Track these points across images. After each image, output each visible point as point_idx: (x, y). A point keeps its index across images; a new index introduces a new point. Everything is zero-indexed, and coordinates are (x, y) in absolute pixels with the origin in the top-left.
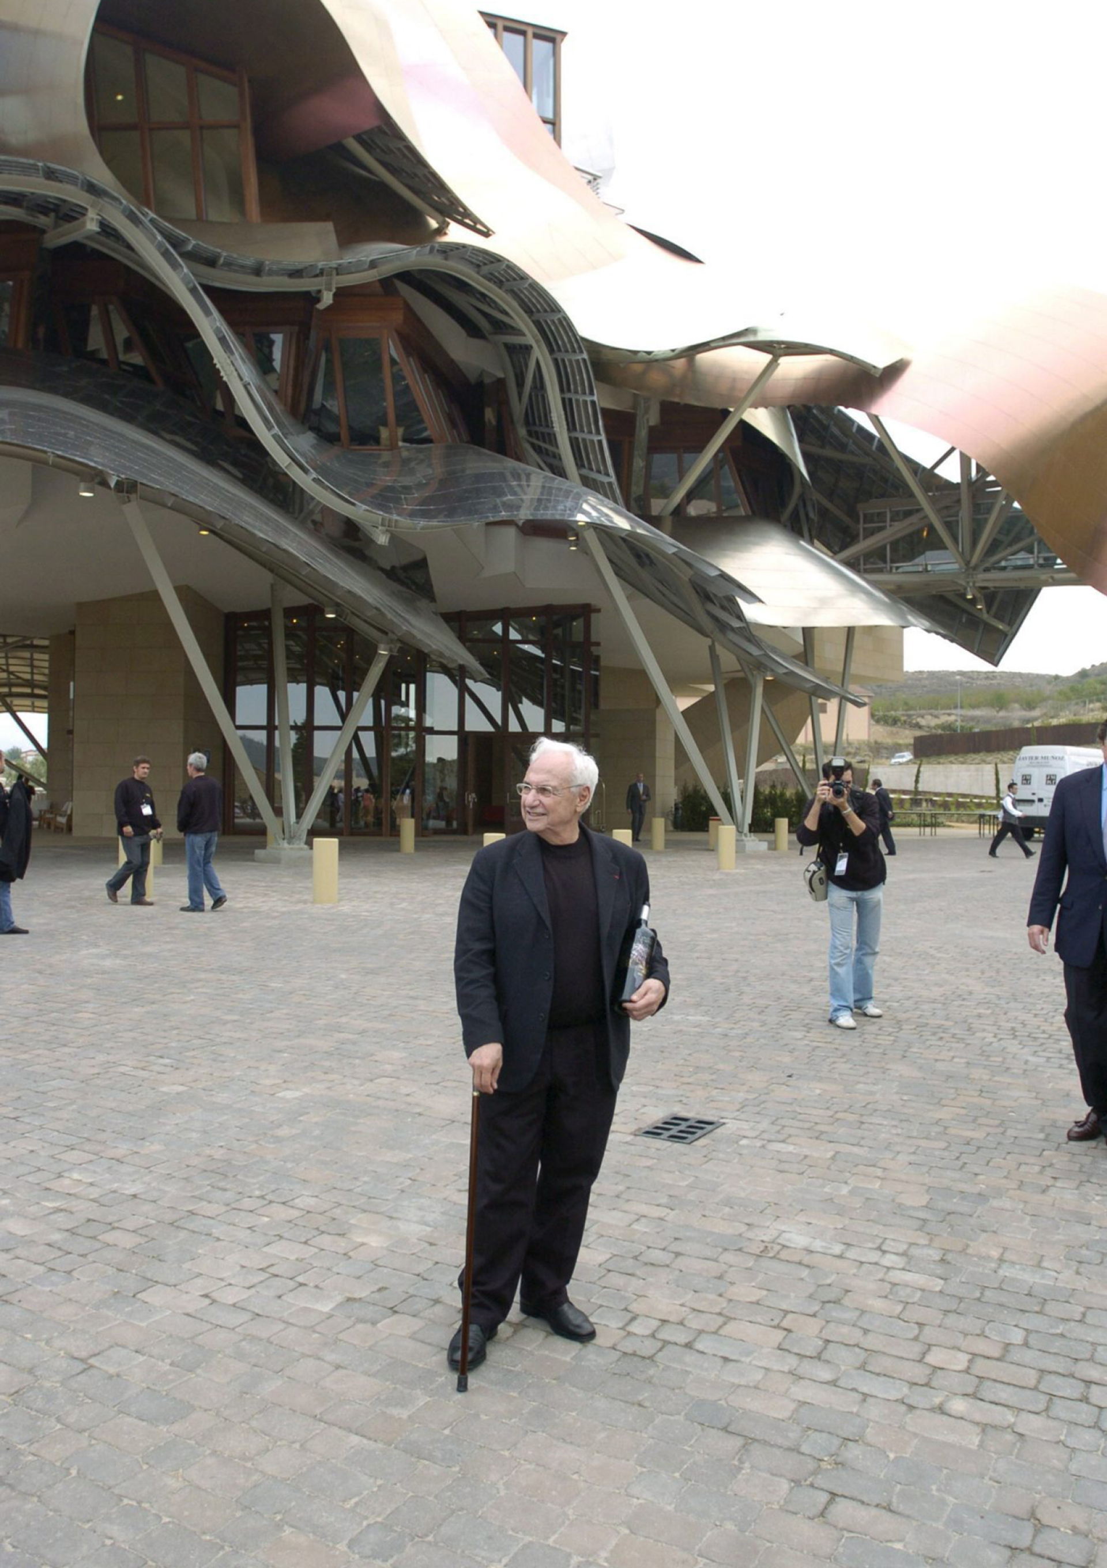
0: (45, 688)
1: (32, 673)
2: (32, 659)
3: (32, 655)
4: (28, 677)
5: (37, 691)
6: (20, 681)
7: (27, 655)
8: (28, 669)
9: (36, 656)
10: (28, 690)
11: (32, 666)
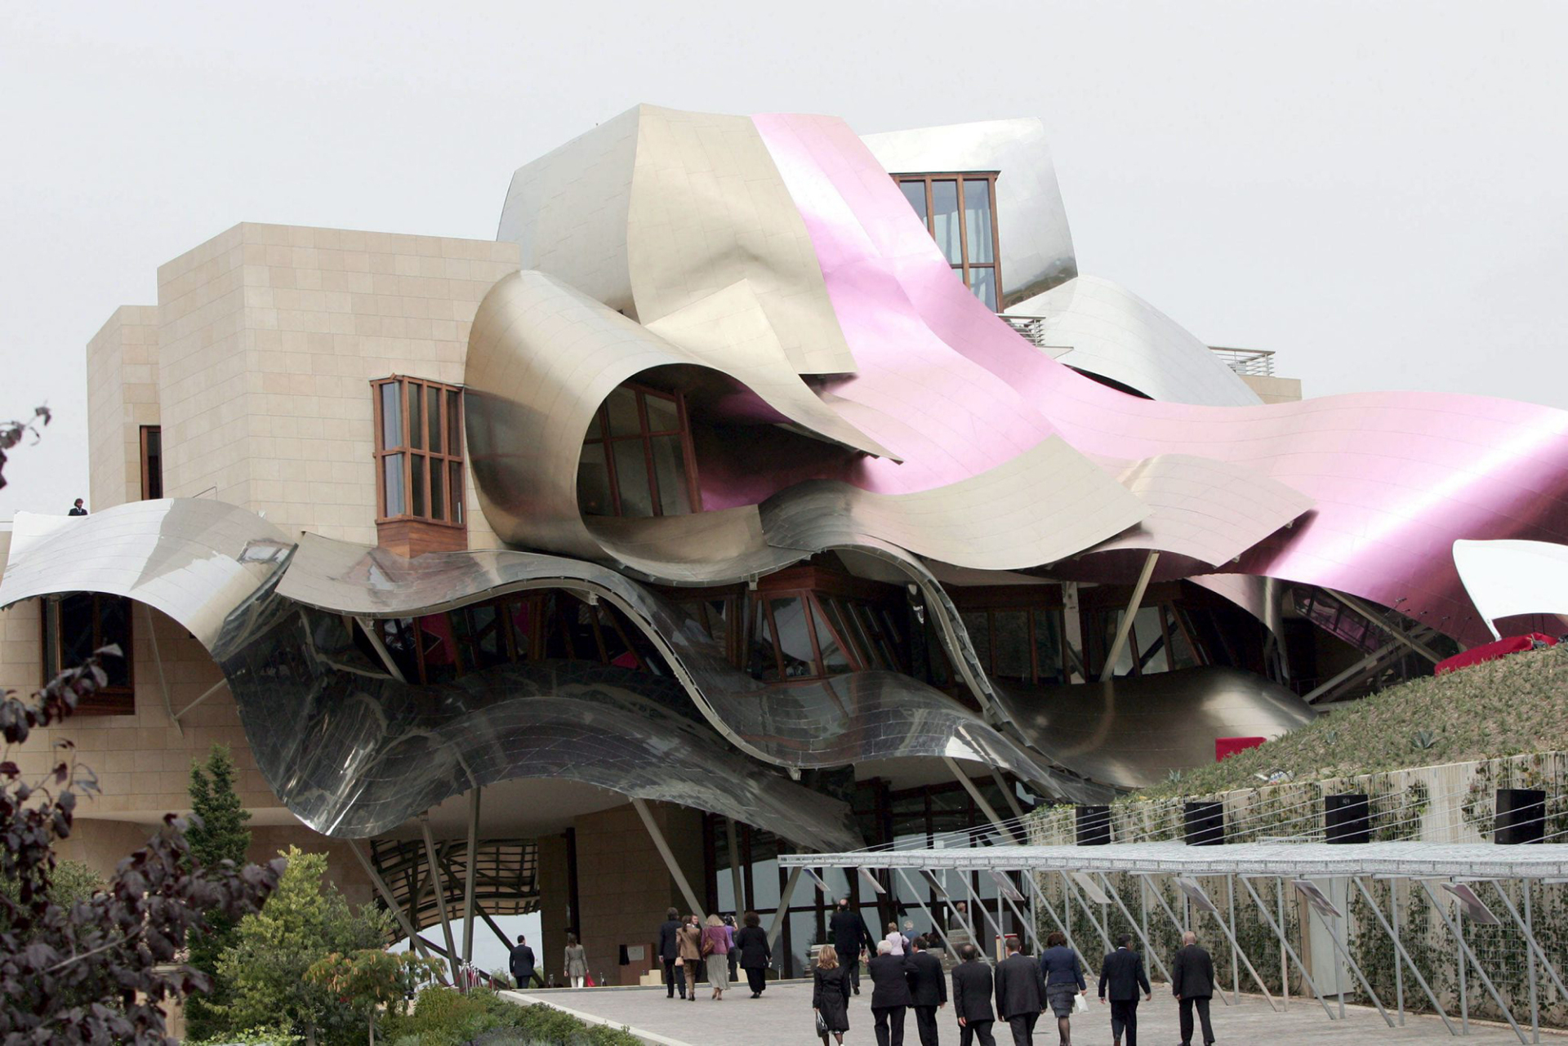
0: (510, 885)
1: (498, 869)
2: (498, 853)
3: (498, 849)
4: (492, 873)
5: (503, 890)
6: (485, 879)
7: (493, 850)
8: (493, 866)
9: (503, 849)
10: (492, 889)
11: (497, 861)
